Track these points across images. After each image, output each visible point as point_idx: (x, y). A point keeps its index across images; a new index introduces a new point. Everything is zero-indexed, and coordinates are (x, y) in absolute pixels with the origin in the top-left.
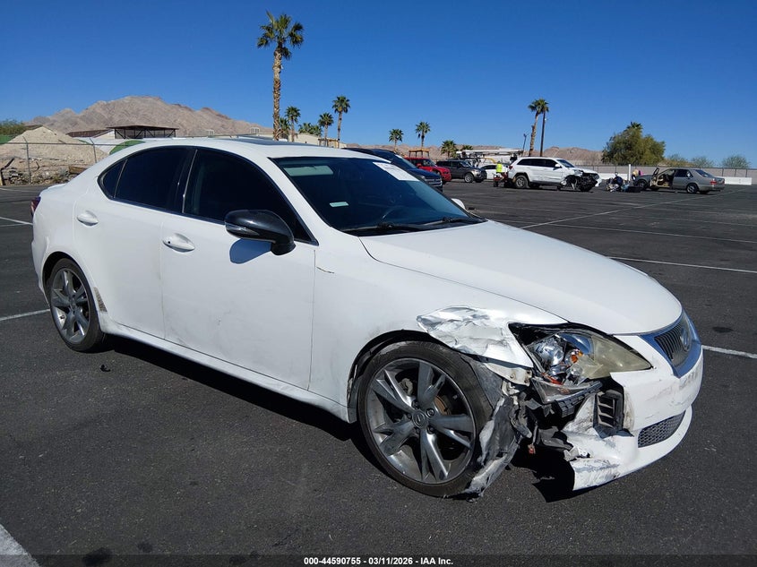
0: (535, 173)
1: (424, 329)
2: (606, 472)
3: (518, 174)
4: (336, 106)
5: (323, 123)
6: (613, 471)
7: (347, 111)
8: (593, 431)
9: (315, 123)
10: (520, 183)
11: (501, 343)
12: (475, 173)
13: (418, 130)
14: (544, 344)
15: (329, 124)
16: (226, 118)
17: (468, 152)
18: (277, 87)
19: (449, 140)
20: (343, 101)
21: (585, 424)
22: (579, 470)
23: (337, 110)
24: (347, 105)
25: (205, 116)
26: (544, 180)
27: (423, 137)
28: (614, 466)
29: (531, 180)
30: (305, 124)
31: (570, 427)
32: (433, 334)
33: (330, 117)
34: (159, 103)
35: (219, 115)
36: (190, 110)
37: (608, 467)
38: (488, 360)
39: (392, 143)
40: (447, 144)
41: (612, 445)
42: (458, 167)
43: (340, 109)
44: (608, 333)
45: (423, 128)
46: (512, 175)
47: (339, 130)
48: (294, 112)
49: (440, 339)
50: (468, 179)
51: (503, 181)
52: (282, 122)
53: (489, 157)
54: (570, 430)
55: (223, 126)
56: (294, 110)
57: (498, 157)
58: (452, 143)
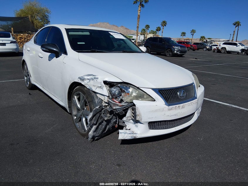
0: (229, 48)
1: (80, 81)
2: (132, 135)
3: (222, 48)
4: (162, 24)
5: (157, 30)
6: (135, 135)
7: (165, 26)
8: (131, 121)
9: (155, 30)
10: (223, 51)
11: (100, 87)
12: (208, 47)
13: (191, 32)
14: (113, 88)
15: (159, 30)
16: (128, 29)
17: (208, 40)
18: (139, 17)
19: (203, 36)
20: (164, 22)
21: (129, 118)
22: (121, 133)
23: (162, 25)
24: (166, 24)
25: (121, 28)
26: (232, 50)
27: (193, 35)
28: (135, 134)
29: (227, 50)
30: (151, 31)
31: (124, 119)
32: (83, 83)
33: (160, 28)
34: (108, 24)
35: (126, 28)
36: (117, 27)
37: (132, 133)
38: (98, 93)
39: (182, 37)
40: (202, 37)
41: (137, 126)
42: (201, 45)
43: (163, 25)
44: (138, 86)
45: (193, 32)
46: (220, 48)
47: (162, 32)
48: (148, 27)
49: (85, 85)
50: (205, 49)
51: (217, 50)
52: (143, 30)
53: (216, 42)
54: (124, 120)
55: (127, 32)
56: (148, 26)
57: (219, 42)
58: (204, 37)
